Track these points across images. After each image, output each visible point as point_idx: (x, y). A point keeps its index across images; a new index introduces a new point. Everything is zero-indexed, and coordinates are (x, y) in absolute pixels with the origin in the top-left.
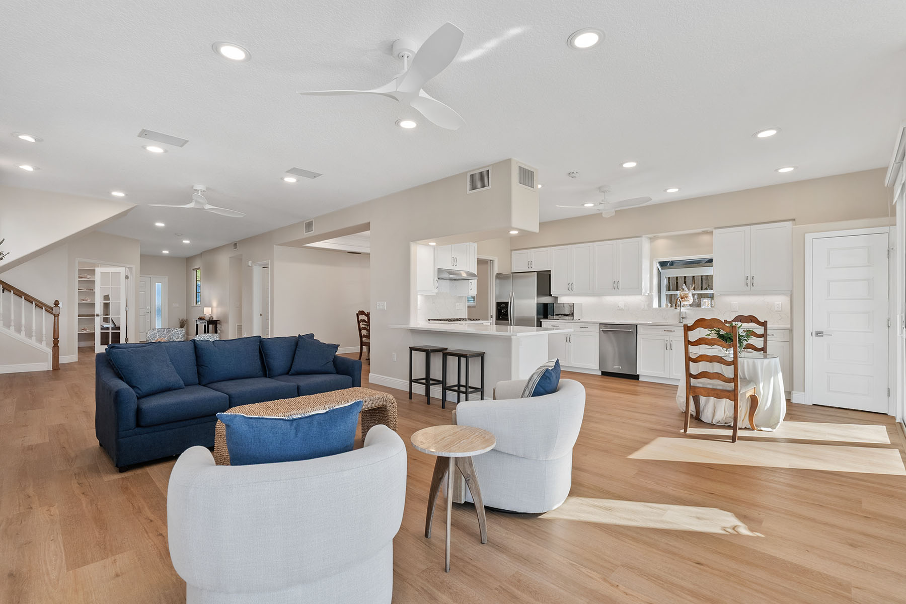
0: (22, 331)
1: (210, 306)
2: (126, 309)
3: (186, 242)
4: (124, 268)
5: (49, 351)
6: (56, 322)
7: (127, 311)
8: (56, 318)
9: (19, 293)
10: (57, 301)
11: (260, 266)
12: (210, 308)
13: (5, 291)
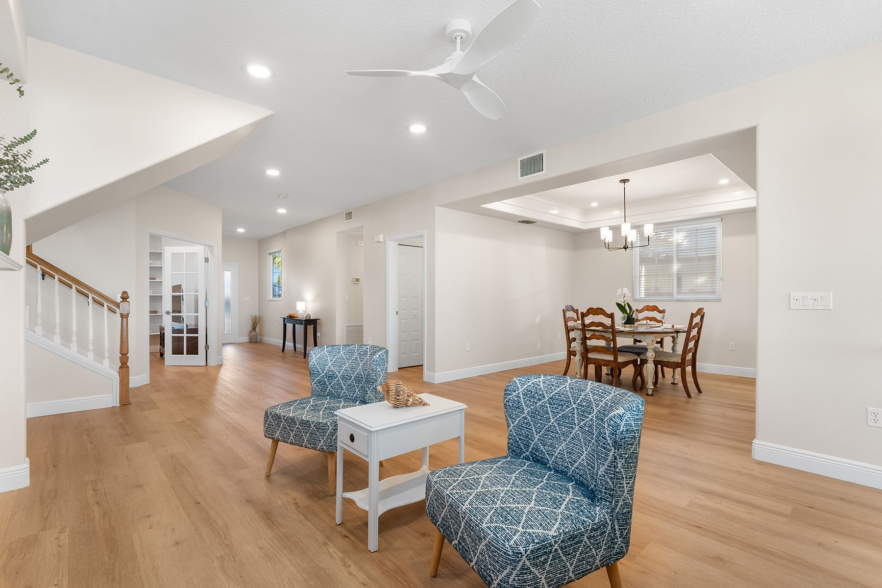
0: (72, 342)
1: (301, 299)
2: (205, 304)
3: (282, 211)
4: (203, 247)
5: (115, 375)
6: (125, 327)
7: (206, 307)
8: (125, 320)
9: (68, 280)
10: (125, 292)
11: (395, 241)
12: (305, 302)
13: (46, 277)
